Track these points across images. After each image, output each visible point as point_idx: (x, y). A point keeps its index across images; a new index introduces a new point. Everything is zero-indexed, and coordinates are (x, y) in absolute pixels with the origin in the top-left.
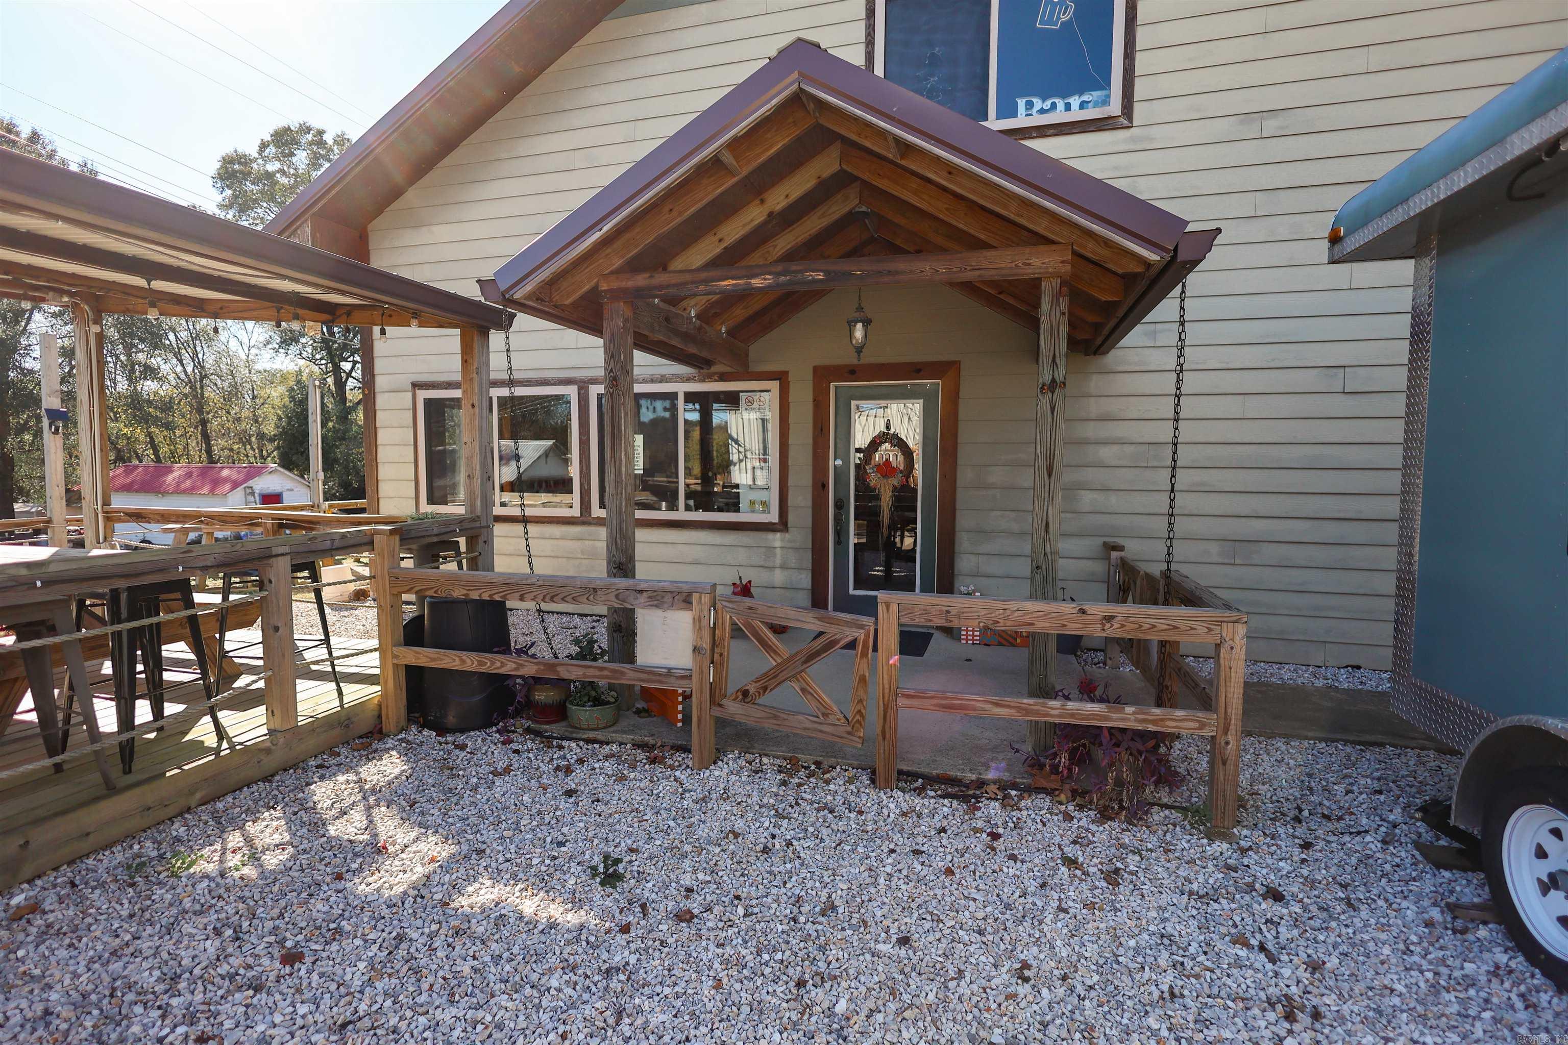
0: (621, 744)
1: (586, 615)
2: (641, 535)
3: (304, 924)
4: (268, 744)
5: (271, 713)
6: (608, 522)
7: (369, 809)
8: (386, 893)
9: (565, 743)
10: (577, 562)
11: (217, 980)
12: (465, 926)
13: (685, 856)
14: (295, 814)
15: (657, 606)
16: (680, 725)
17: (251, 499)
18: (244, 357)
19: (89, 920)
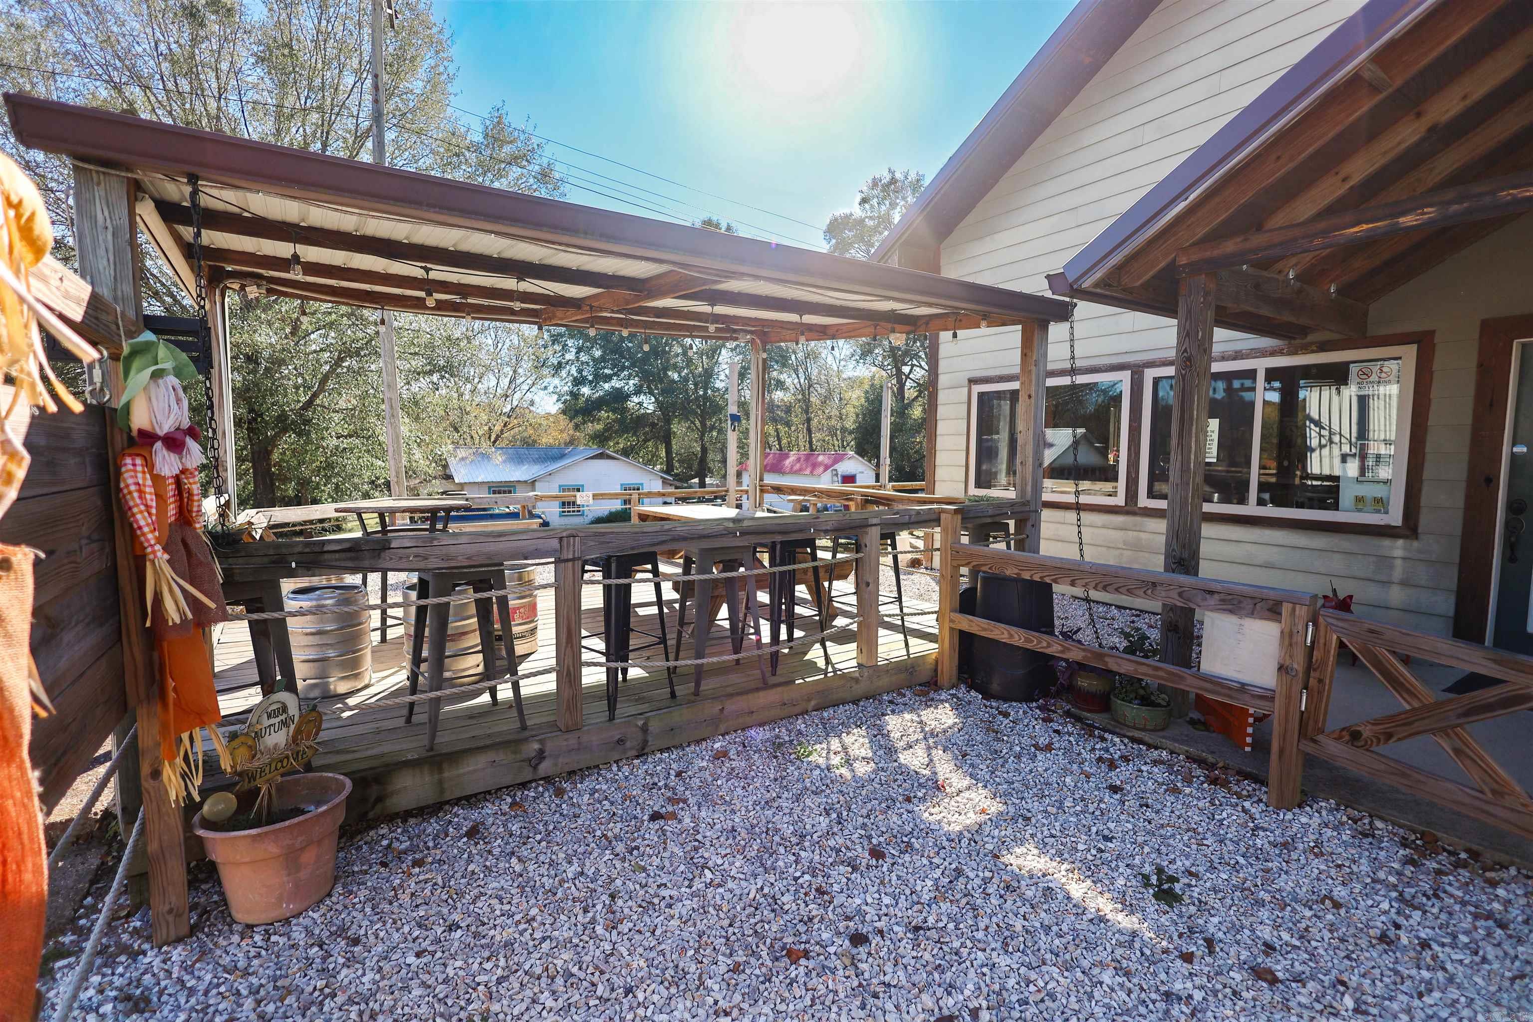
0: (1172, 753)
1: (1125, 608)
2: (1207, 530)
3: (884, 829)
4: (857, 675)
5: (860, 650)
6: (1168, 514)
7: (929, 748)
8: (946, 828)
9: (1106, 735)
10: (1117, 552)
11: (828, 849)
12: (1015, 884)
13: (1261, 903)
14: (875, 736)
15: (1231, 612)
16: (1248, 749)
17: (835, 479)
18: (836, 369)
19: (752, 773)
